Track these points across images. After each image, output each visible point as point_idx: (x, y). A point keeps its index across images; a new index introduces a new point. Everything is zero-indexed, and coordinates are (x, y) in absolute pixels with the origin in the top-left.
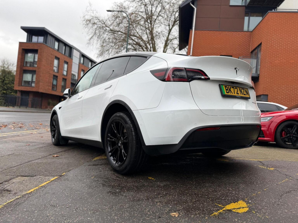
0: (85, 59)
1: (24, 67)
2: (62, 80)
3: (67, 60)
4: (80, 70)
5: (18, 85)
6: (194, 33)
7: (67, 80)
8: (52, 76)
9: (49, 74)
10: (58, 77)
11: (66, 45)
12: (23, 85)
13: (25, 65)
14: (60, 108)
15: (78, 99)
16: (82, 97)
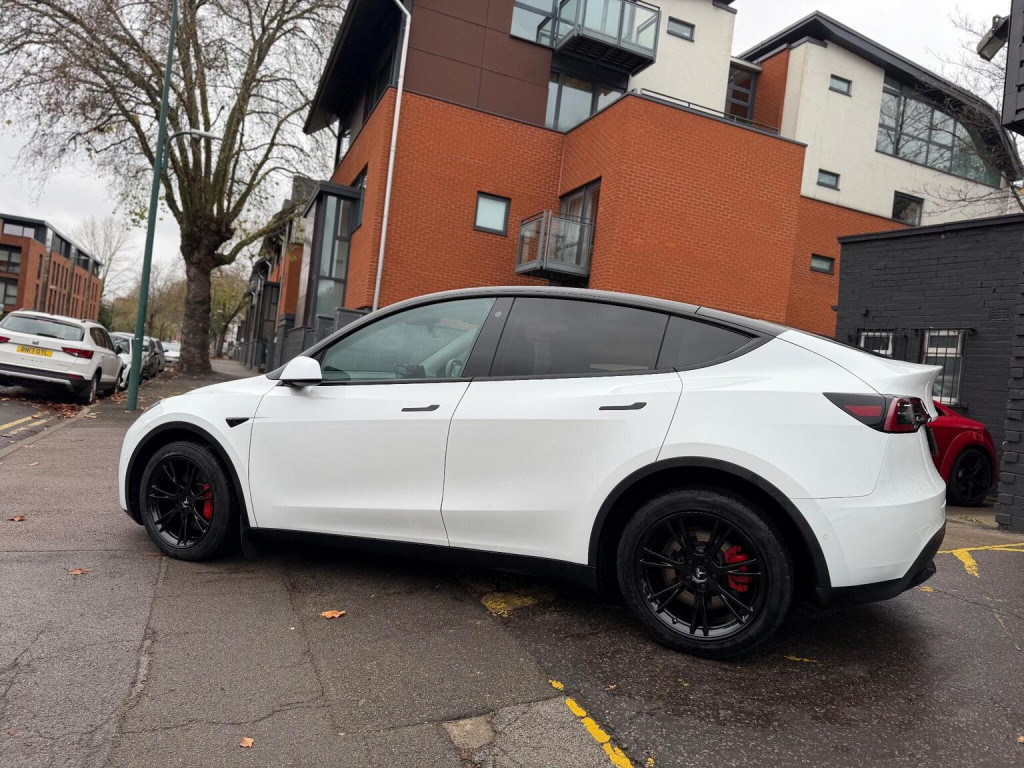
6: (402, 100)
14: (233, 423)
15: (404, 410)
16: (433, 408)
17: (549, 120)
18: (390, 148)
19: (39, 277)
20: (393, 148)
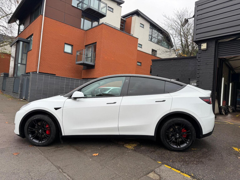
14: (56, 109)
15: (107, 104)
16: (115, 103)
17: (82, 27)
18: (41, 30)
20: (42, 31)
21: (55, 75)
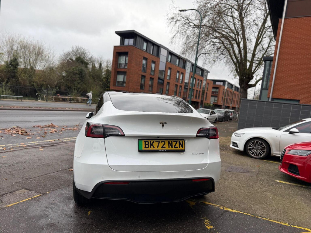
0: (173, 56)
1: (118, 69)
2: (149, 80)
3: (155, 59)
4: (167, 68)
5: (113, 85)
7: (154, 79)
8: (141, 76)
9: (138, 74)
10: (146, 77)
11: (154, 44)
12: (117, 85)
13: (118, 67)
19: (223, 95)
21: (298, 101)
